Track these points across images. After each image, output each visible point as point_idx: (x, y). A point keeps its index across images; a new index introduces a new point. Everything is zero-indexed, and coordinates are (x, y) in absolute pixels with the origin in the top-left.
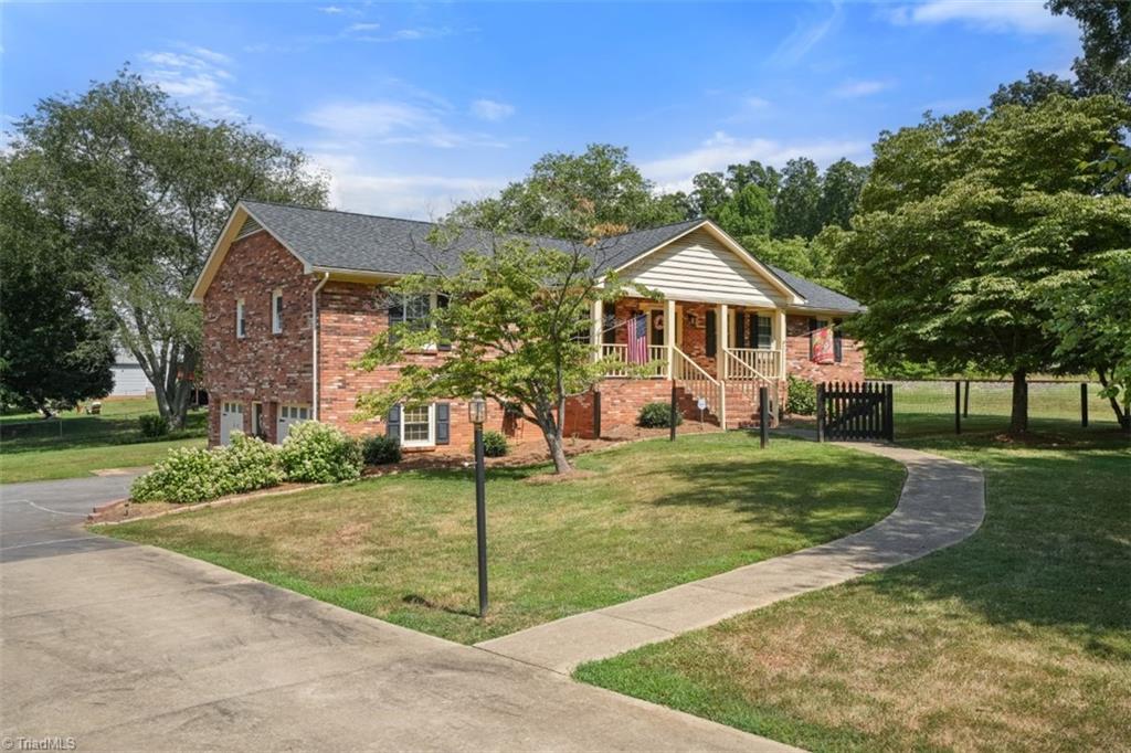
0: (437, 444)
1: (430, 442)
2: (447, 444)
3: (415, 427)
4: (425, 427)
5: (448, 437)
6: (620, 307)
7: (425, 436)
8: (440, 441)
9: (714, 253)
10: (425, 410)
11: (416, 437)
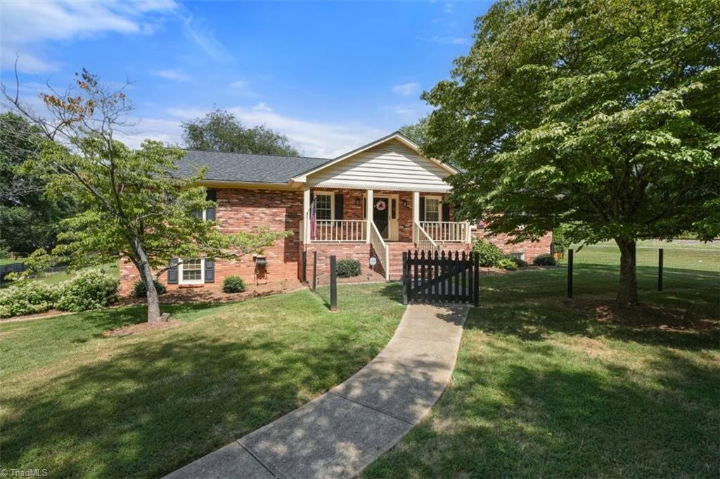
0: (206, 283)
1: (202, 282)
2: (213, 282)
3: (192, 272)
4: (199, 272)
5: (213, 279)
6: (348, 196)
7: (199, 278)
8: (207, 281)
9: (407, 157)
10: (199, 261)
11: (192, 278)
